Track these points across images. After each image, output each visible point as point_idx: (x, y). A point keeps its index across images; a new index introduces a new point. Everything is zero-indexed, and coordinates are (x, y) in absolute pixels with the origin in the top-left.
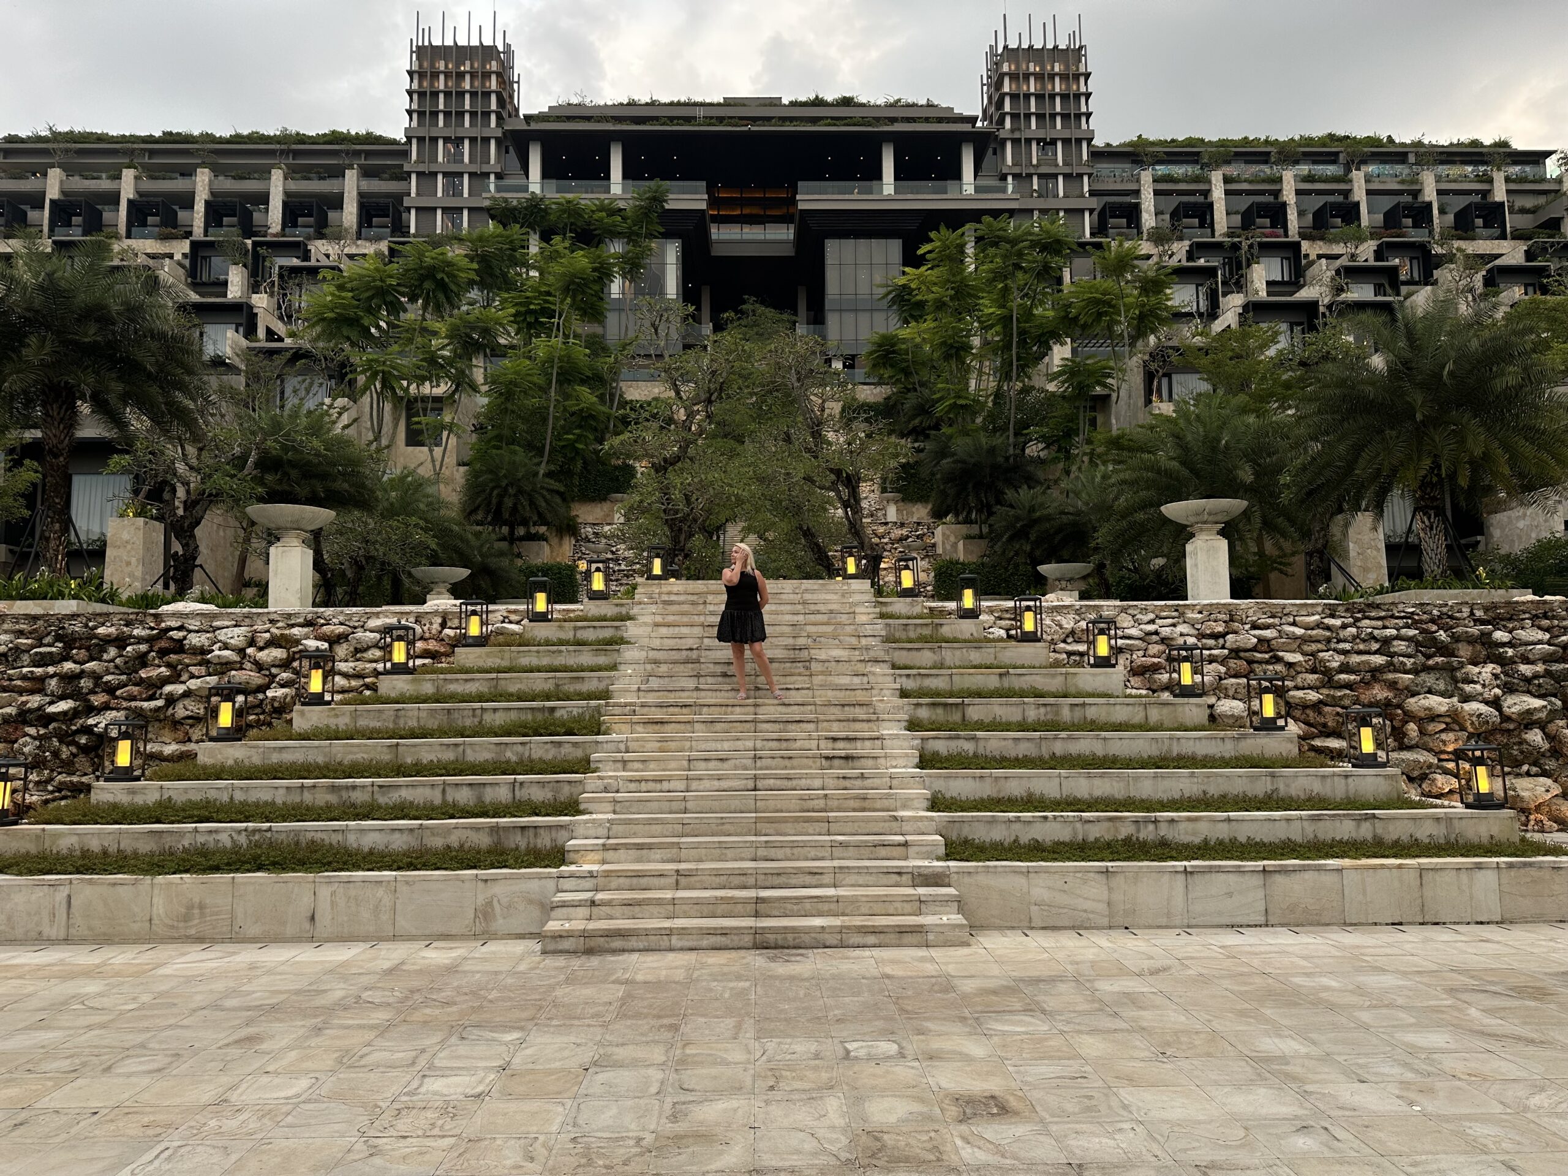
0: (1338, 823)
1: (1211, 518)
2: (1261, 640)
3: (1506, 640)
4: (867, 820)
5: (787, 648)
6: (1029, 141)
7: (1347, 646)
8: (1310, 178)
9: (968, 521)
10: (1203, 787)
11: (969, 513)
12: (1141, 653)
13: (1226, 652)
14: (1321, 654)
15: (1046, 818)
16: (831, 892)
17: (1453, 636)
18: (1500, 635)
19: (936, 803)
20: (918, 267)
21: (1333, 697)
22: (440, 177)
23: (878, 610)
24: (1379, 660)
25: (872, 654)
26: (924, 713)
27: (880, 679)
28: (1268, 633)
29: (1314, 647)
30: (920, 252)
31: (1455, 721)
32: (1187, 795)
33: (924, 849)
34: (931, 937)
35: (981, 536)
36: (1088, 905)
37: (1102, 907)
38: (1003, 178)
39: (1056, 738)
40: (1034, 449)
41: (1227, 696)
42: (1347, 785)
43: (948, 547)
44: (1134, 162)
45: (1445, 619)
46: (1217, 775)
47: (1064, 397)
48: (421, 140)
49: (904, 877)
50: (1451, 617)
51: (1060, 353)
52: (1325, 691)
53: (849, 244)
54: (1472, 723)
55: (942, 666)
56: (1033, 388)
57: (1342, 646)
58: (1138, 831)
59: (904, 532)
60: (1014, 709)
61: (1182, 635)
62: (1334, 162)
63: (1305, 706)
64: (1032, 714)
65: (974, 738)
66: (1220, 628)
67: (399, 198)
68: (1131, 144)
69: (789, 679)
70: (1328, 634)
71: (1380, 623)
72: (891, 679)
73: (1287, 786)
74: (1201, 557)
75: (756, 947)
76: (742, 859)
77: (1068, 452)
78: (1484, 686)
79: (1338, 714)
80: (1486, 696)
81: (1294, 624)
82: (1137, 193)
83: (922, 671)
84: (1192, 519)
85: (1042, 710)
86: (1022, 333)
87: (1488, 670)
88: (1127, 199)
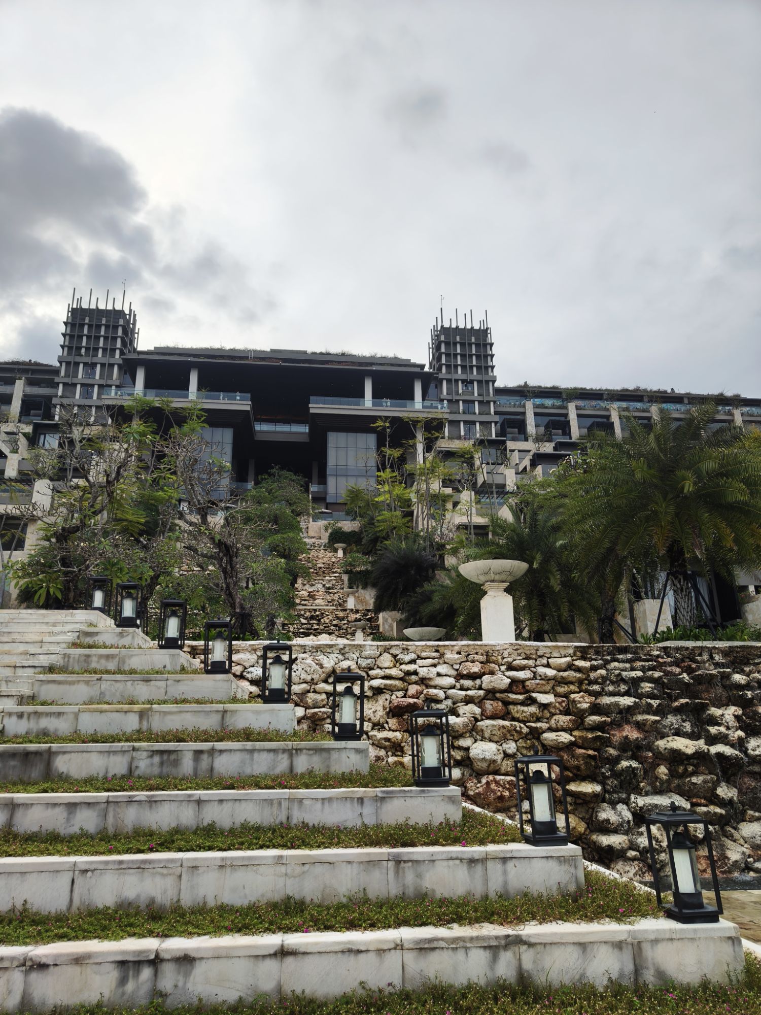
1: (497, 577)
2: (514, 681)
3: (744, 682)
6: (457, 381)
7: (596, 688)
12: (400, 694)
13: (481, 693)
14: (573, 696)
17: (695, 678)
18: (738, 678)
21: (585, 739)
22: (79, 387)
24: (627, 701)
28: (521, 675)
29: (566, 688)
38: (442, 400)
41: (483, 739)
44: (521, 396)
45: (687, 662)
48: (68, 364)
50: (693, 660)
52: (576, 733)
53: (342, 436)
57: (593, 687)
61: (439, 675)
62: (641, 401)
63: (559, 748)
66: (476, 668)
67: (49, 398)
68: (519, 386)
70: (578, 675)
71: (628, 665)
78: (728, 728)
79: (590, 757)
80: (731, 738)
81: (548, 666)
82: (524, 414)
84: (482, 579)
87: (730, 713)
88: (519, 417)
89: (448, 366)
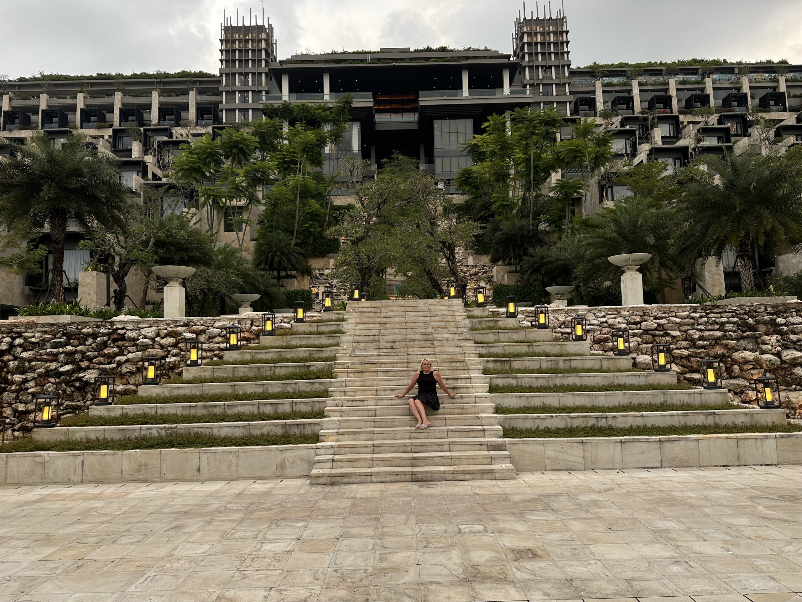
0: (696, 417)
1: (633, 263)
2: (659, 325)
3: (783, 322)
4: (465, 419)
5: (422, 334)
6: (537, 67)
7: (702, 327)
8: (683, 82)
9: (509, 264)
10: (629, 400)
11: (510, 260)
12: (599, 332)
13: (641, 331)
14: (689, 332)
15: (552, 416)
16: (448, 454)
17: (756, 321)
18: (780, 320)
19: (498, 410)
20: (482, 135)
21: (696, 353)
22: (237, 93)
23: (466, 314)
24: (719, 334)
25: (464, 336)
26: (491, 365)
27: (469, 349)
28: (662, 321)
29: (686, 328)
30: (483, 127)
31: (758, 364)
32: (622, 404)
33: (493, 432)
34: (497, 475)
35: (516, 272)
36: (574, 459)
37: (580, 460)
38: (525, 86)
39: (556, 377)
40: (543, 226)
41: (642, 353)
42: (701, 398)
43: (500, 277)
44: (592, 76)
45: (752, 313)
46: (637, 394)
47: (558, 199)
48: (227, 74)
49: (483, 446)
50: (755, 312)
51: (556, 177)
52: (692, 350)
53: (446, 122)
54: (767, 365)
55: (499, 342)
56: (542, 195)
57: (700, 327)
58: (598, 422)
59: (477, 270)
60: (535, 363)
61: (619, 323)
62: (696, 74)
63: (681, 357)
64: (545, 365)
65: (516, 377)
66: (638, 319)
67: (217, 104)
68: (590, 67)
69: (423, 349)
70: (693, 321)
71: (719, 315)
72: (474, 348)
73: (672, 399)
74: (629, 282)
75: (413, 481)
76: (404, 439)
77: (560, 227)
78: (772, 346)
79: (698, 361)
80: (773, 351)
81: (676, 316)
82: (594, 92)
83: (489, 344)
84: (624, 264)
85: (549, 363)
86: (536, 167)
87: (774, 338)
88: (589, 96)
89: (530, 54)
